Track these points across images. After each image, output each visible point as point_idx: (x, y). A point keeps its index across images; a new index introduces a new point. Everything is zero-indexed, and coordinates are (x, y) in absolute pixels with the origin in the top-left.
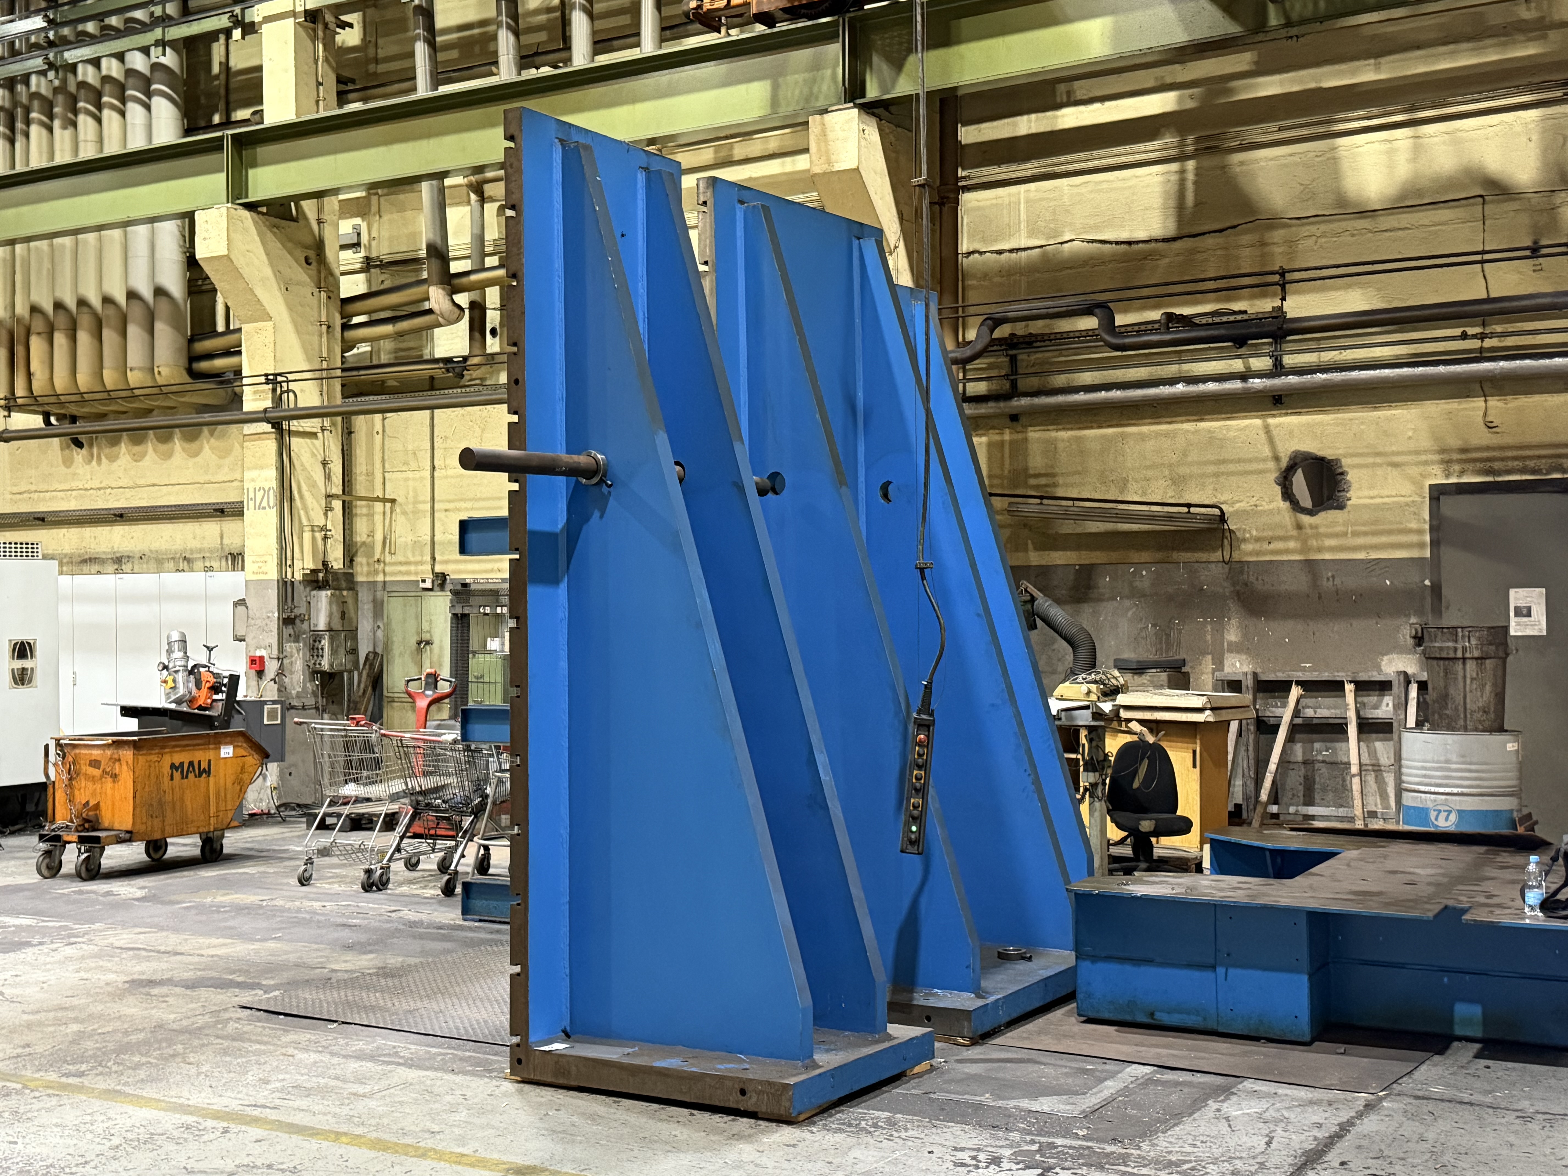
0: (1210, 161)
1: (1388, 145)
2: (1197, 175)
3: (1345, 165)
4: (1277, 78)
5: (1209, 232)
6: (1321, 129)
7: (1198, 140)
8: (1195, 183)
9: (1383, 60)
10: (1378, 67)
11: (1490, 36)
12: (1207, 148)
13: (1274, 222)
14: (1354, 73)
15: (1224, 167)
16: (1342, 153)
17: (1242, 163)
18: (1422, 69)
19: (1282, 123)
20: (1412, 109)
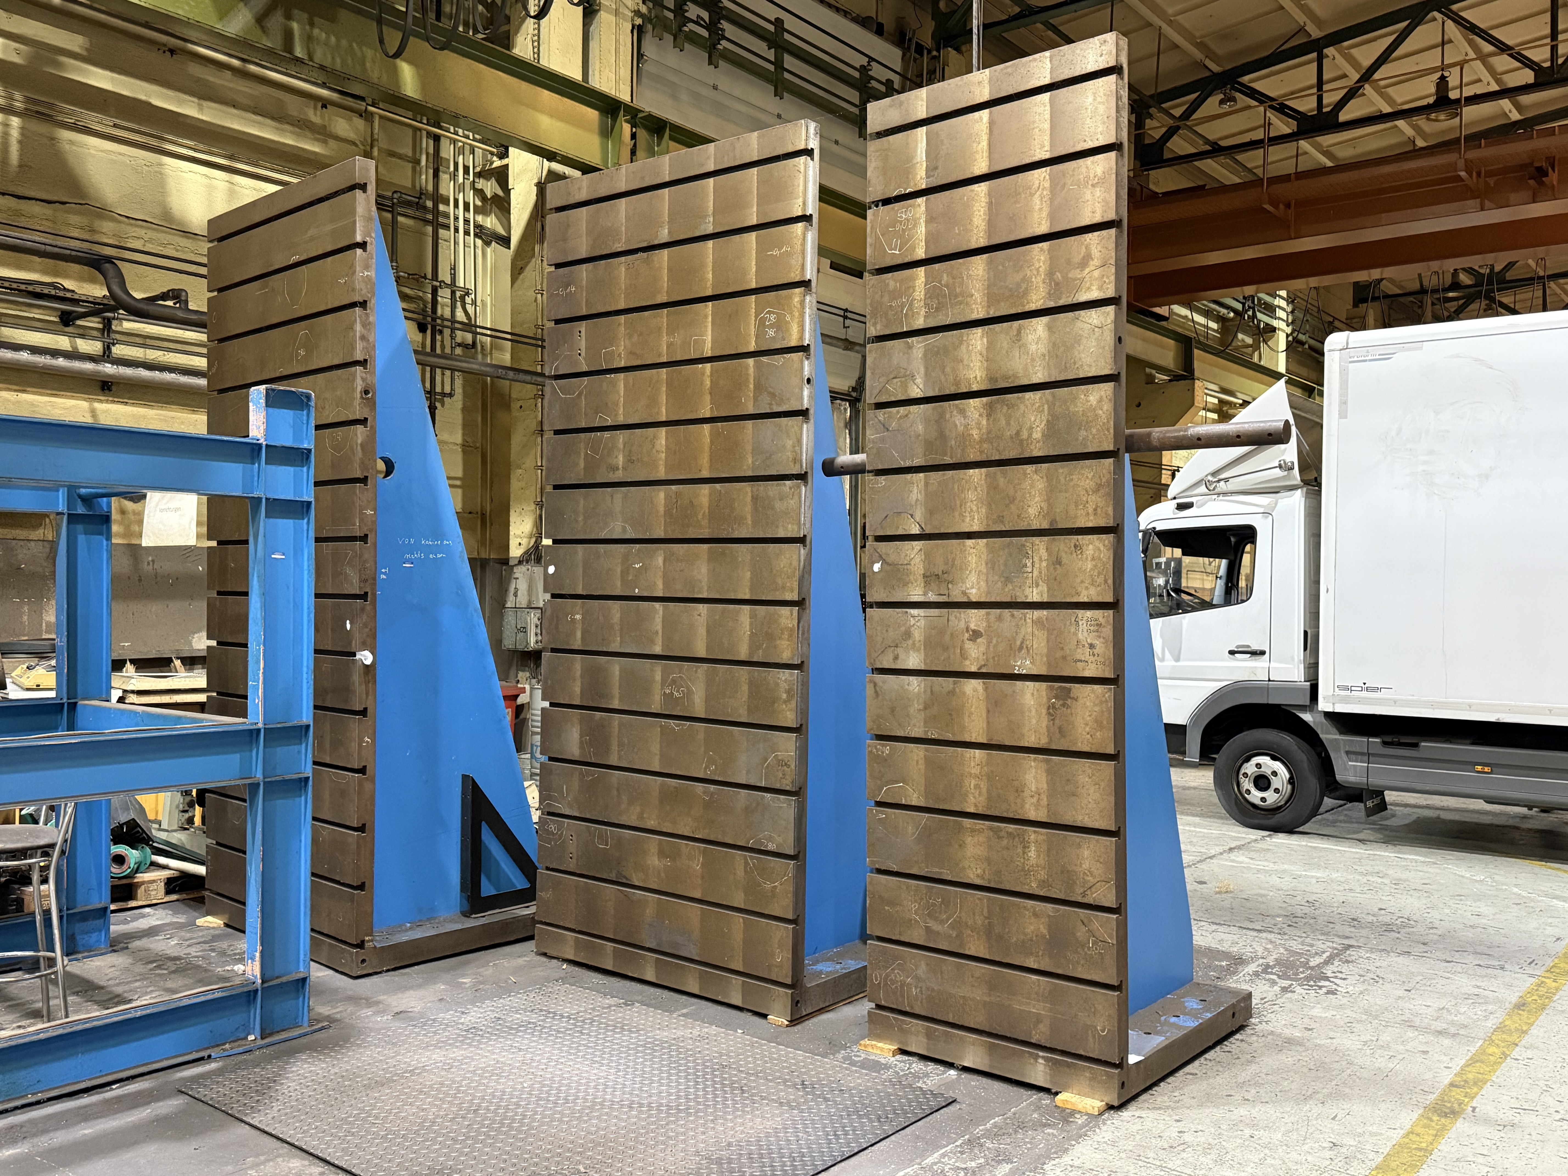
0: (39, 127)
1: (208, 181)
2: (22, 134)
3: (171, 184)
4: (107, 73)
5: (37, 200)
6: (154, 142)
7: (28, 100)
8: (20, 142)
9: (205, 104)
10: (201, 108)
11: (288, 123)
12: (37, 112)
13: (102, 212)
14: (180, 103)
15: (53, 139)
16: (168, 171)
17: (72, 142)
18: (236, 126)
19: (118, 121)
20: (231, 158)
